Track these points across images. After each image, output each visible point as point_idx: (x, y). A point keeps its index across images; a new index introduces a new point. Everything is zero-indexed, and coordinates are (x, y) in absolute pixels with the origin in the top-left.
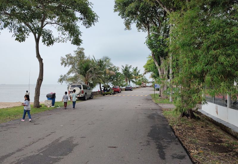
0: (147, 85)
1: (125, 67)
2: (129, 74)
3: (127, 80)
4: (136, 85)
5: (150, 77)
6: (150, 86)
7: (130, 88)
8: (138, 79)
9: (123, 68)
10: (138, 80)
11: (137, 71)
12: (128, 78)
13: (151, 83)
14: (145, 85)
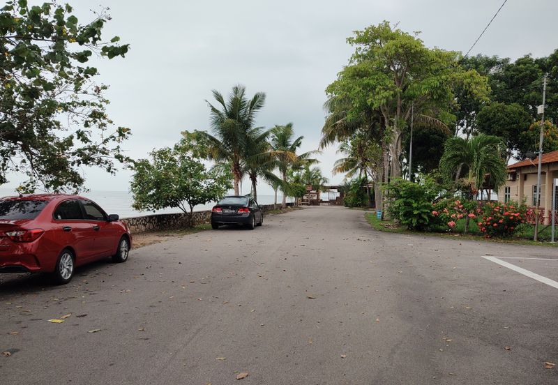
0: (324, 196)
1: (227, 101)
2: (248, 139)
3: (237, 167)
4: (286, 195)
5: (335, 169)
6: (332, 202)
7: (246, 214)
8: (295, 174)
9: (219, 107)
10: (293, 179)
11: (292, 141)
12: (245, 156)
13: (336, 190)
14: (315, 198)
